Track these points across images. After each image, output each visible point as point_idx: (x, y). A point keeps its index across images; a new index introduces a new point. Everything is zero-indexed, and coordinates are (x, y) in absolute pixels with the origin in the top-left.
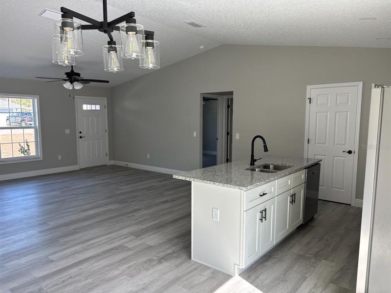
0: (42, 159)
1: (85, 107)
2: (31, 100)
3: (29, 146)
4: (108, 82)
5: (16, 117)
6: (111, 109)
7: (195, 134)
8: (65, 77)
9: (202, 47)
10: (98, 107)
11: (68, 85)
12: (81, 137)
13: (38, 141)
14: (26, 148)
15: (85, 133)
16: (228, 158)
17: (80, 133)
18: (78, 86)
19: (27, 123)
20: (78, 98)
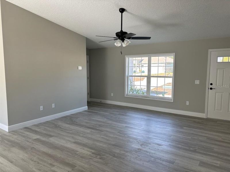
1: (220, 59)
12: (211, 89)
17: (211, 84)
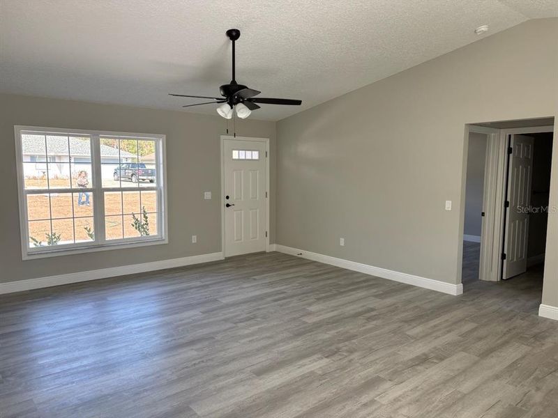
0: (166, 242)
1: (235, 155)
2: (153, 143)
3: (146, 218)
4: (299, 103)
5: (125, 170)
6: (276, 157)
7: (448, 205)
8: (220, 94)
9: (484, 28)
10: (255, 155)
11: (225, 111)
12: (228, 205)
13: (161, 211)
14: (144, 222)
15: (235, 198)
16: (505, 252)
17: (228, 197)
18: (243, 112)
19: (140, 177)
20: (226, 140)
